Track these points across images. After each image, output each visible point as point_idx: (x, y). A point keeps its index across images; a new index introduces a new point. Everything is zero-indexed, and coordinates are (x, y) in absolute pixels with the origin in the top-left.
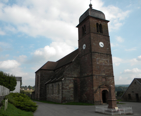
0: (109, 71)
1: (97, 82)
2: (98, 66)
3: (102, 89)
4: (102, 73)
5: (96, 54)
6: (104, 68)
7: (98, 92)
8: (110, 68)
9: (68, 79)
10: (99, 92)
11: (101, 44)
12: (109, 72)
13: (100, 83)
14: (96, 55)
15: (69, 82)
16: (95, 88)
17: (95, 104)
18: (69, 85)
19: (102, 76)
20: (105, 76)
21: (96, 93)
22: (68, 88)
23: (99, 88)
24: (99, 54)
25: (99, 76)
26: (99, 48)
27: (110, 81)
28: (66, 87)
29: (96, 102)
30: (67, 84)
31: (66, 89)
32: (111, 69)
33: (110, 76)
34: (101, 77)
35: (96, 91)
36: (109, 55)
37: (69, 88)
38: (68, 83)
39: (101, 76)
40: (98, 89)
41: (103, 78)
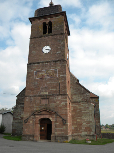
0: (58, 88)
1: (31, 105)
2: (36, 82)
3: (39, 117)
4: (43, 91)
5: (34, 65)
6: (47, 84)
7: (31, 122)
8: (60, 82)
9: (20, 107)
10: (33, 121)
11: (46, 49)
12: (56, 88)
13: (36, 108)
14: (34, 67)
15: (22, 110)
16: (27, 115)
17: (23, 139)
18: (21, 114)
19: (41, 96)
20: (46, 95)
21: (27, 123)
22: (19, 118)
23: (34, 116)
24: (41, 64)
25: (36, 96)
26: (41, 56)
27: (58, 102)
28: (17, 116)
29: (26, 136)
30: (18, 113)
31: (17, 119)
32: (62, 83)
33: (58, 95)
34: (39, 98)
35: (28, 119)
36: (59, 62)
37: (21, 117)
38: (20, 111)
39: (39, 96)
40: (32, 116)
41: (43, 99)
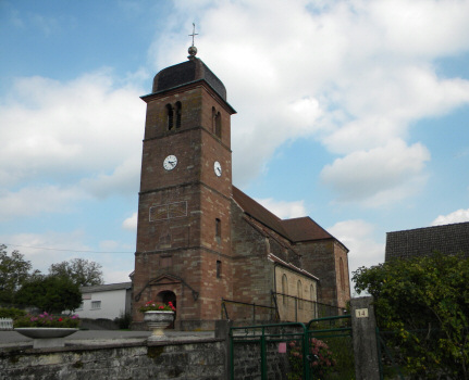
0: (186, 235)
1: (146, 270)
2: (153, 228)
3: (157, 290)
4: (163, 244)
5: (149, 194)
6: (169, 230)
7: (146, 299)
8: (190, 225)
10: (149, 298)
11: (169, 163)
12: (184, 237)
13: (153, 274)
14: (149, 200)
19: (160, 252)
20: (168, 251)
21: (140, 301)
23: (150, 288)
24: (160, 193)
25: (152, 253)
26: (161, 176)
27: (186, 262)
32: (193, 226)
33: (186, 249)
34: (157, 255)
35: (140, 295)
36: (189, 187)
39: (157, 253)
41: (163, 257)
